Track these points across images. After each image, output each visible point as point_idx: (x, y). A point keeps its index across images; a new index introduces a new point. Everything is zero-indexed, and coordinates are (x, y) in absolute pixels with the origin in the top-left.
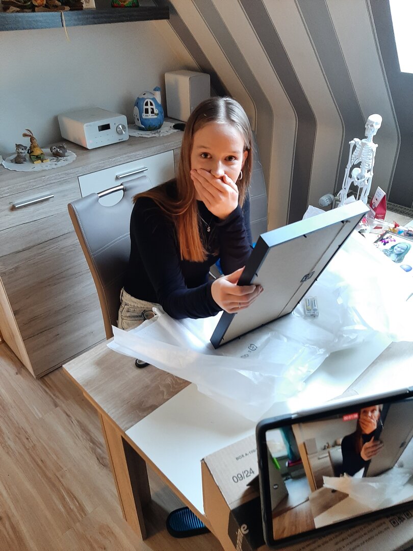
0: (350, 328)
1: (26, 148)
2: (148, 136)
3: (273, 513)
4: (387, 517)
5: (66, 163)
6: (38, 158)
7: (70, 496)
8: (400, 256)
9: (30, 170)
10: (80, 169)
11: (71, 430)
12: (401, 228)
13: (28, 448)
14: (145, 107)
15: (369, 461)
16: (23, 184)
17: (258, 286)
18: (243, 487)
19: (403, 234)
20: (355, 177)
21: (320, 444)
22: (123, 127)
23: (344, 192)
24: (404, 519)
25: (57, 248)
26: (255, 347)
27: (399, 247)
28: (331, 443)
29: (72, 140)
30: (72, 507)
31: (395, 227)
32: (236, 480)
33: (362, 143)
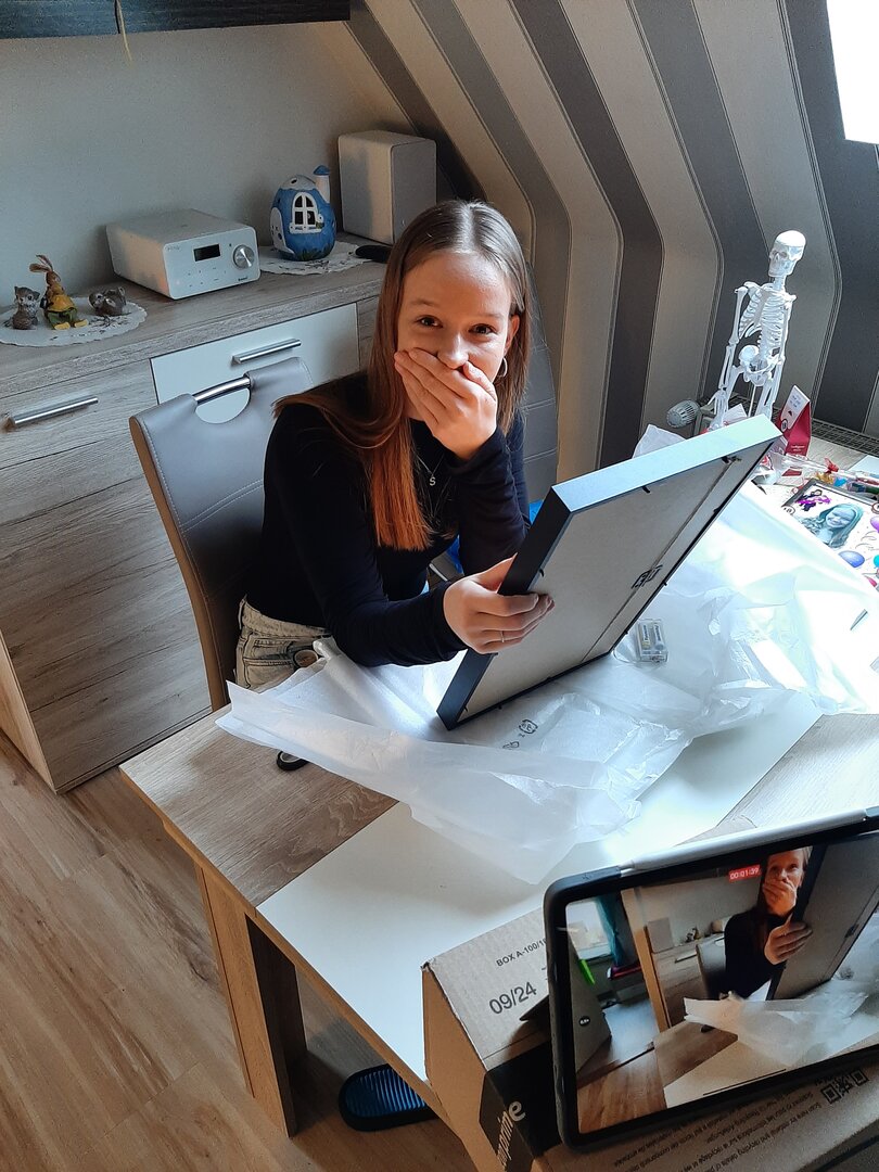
0: (736, 685)
1: (36, 295)
2: (301, 273)
3: (578, 1077)
4: (816, 1082)
5: (125, 328)
6: (64, 317)
7: (132, 1046)
8: (839, 535)
9: (47, 343)
10: (155, 343)
11: (136, 906)
12: (841, 474)
13: (40, 941)
14: (295, 210)
15: (782, 966)
16: (32, 375)
17: (542, 596)
18: (512, 1021)
19: (844, 486)
20: (747, 364)
21: (678, 932)
22: (249, 252)
23: (721, 397)
24: (851, 1086)
25: (103, 513)
26: (533, 726)
27: (836, 515)
28: (702, 928)
29: (136, 279)
30: (136, 1067)
31: (829, 472)
32: (498, 1009)
33: (763, 291)
